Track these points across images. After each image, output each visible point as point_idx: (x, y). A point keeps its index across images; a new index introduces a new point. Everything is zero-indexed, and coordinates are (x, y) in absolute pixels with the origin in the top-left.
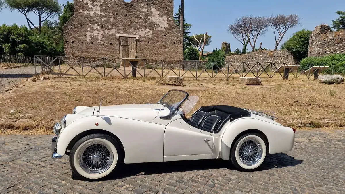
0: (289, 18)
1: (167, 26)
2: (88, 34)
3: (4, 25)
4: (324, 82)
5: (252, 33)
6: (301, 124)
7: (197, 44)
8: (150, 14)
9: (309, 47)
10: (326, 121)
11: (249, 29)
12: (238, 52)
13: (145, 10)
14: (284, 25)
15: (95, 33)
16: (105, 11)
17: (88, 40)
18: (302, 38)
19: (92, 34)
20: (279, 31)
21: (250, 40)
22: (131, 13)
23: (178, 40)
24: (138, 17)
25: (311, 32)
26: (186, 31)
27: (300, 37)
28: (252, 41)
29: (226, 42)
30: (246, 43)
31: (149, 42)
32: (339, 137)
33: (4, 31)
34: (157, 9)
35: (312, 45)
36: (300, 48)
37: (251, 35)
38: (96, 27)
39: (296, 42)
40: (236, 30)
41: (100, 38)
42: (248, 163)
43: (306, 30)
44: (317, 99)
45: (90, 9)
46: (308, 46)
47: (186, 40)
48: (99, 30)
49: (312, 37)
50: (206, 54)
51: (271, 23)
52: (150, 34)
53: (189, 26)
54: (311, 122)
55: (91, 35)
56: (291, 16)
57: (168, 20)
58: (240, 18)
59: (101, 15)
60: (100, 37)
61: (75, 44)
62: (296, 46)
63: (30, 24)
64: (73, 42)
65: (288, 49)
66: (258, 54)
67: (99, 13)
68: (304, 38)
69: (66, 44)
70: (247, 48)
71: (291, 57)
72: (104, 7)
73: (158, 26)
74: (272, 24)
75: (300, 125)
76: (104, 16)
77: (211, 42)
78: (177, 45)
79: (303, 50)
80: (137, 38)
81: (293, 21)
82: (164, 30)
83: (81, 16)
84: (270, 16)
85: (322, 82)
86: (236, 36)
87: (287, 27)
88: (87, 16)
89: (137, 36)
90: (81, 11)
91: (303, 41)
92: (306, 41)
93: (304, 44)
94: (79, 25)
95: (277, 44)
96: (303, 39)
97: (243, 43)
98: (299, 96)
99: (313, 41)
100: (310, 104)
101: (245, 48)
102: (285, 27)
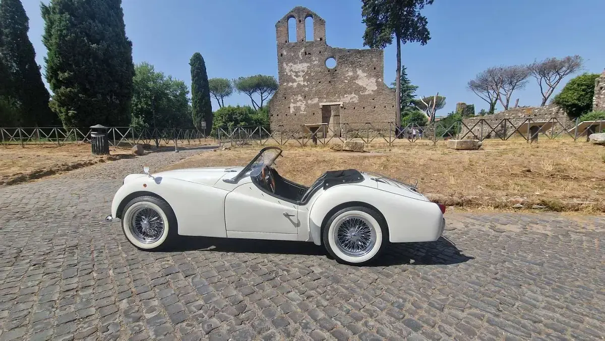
0: (564, 62)
1: (376, 88)
2: (292, 105)
3: (230, 106)
4: (600, 144)
5: (504, 88)
6: (522, 204)
7: (424, 108)
8: (356, 77)
9: (594, 98)
10: (575, 201)
11: (500, 82)
12: (482, 113)
13: (351, 74)
14: (557, 72)
15: (299, 104)
16: (308, 80)
17: (291, 112)
18: (582, 85)
19: (295, 105)
20: (547, 81)
21: (500, 98)
22: (335, 79)
23: (389, 103)
24: (343, 82)
25: (598, 76)
26: (412, 94)
27: (578, 85)
28: (504, 98)
29: (463, 102)
30: (493, 102)
31: (354, 108)
32: (594, 228)
33: (229, 111)
34: (364, 71)
35: (600, 94)
36: (579, 100)
37: (501, 90)
38: (300, 98)
39: (570, 92)
40: (481, 85)
41: (302, 109)
42: (352, 253)
43: (590, 74)
44: (572, 167)
45: (294, 81)
46: (592, 96)
47: (412, 104)
48: (302, 101)
49: (599, 82)
50: (439, 119)
51: (534, 71)
52: (356, 100)
53: (415, 88)
54: (543, 201)
55: (294, 107)
56: (569, 59)
57: (376, 82)
58: (485, 71)
59: (304, 86)
60: (303, 107)
61: (280, 117)
62: (572, 98)
63: (254, 104)
64: (278, 115)
65: (558, 103)
66: (509, 113)
67: (302, 83)
68: (585, 85)
69: (272, 118)
70: (495, 108)
71: (563, 114)
72: (307, 77)
73: (365, 89)
74: (536, 73)
75: (518, 205)
76: (307, 86)
77: (445, 104)
78: (388, 108)
79: (584, 102)
80: (341, 105)
81: (572, 64)
82: (372, 93)
83: (285, 89)
84: (532, 63)
85: (597, 144)
86: (480, 94)
87: (562, 74)
88: (291, 87)
89: (341, 103)
90: (285, 84)
91: (583, 90)
92: (589, 89)
93: (587, 93)
94: (284, 98)
95: (546, 100)
96: (583, 87)
97: (490, 102)
98: (536, 163)
99: (601, 88)
100: (552, 175)
101: (492, 109)
102: (559, 74)
